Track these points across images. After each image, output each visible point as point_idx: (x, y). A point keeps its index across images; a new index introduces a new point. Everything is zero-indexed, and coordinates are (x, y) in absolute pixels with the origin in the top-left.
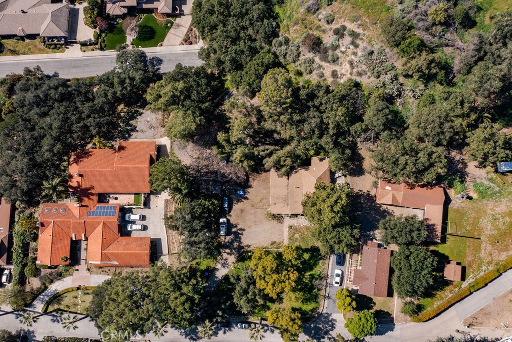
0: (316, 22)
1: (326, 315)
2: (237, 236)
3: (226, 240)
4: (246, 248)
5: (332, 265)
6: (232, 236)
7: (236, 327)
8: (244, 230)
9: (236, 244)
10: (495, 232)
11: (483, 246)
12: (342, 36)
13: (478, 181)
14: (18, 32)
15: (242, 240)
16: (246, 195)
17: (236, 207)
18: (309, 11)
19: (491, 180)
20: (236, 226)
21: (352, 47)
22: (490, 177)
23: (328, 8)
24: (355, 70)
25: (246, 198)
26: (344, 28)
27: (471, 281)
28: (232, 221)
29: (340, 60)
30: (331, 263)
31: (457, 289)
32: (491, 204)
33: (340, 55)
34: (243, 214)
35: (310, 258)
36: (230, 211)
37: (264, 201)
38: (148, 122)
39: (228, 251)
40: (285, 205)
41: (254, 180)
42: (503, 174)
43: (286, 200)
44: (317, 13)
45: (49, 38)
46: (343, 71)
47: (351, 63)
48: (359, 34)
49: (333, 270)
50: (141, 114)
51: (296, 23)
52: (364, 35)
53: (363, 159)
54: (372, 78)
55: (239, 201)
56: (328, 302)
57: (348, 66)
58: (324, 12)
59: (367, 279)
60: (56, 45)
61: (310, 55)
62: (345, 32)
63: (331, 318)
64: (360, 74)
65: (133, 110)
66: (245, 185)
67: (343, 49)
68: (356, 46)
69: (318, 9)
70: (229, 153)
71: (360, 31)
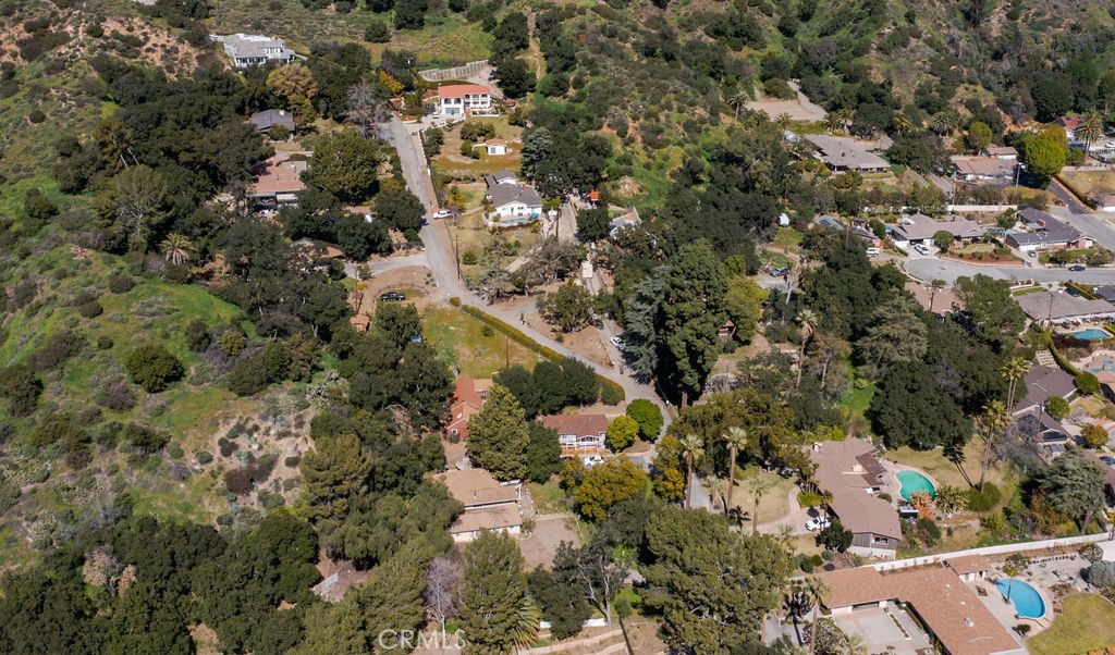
0: (203, 475)
1: (651, 467)
12: (235, 447)
21: (255, 435)
23: (187, 456)
24: (293, 430)
26: (222, 442)
29: (272, 452)
33: (262, 453)
44: (190, 470)
46: (290, 449)
47: (281, 435)
48: (238, 424)
51: (200, 500)
52: (240, 417)
57: (284, 441)
61: (254, 495)
62: (230, 442)
64: (300, 425)
67: (255, 447)
68: (256, 428)
69: (185, 469)
71: (234, 422)
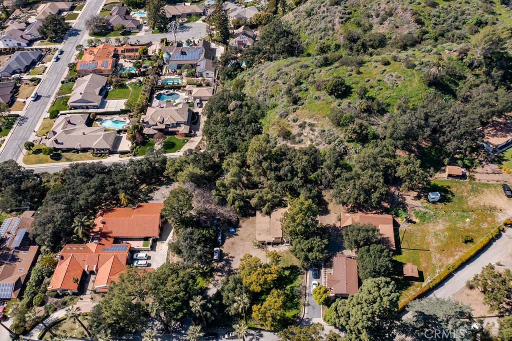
0: (286, 122)
1: (307, 320)
2: (228, 262)
3: (219, 266)
4: (235, 271)
5: (310, 279)
6: (224, 262)
7: (223, 339)
8: (234, 257)
9: (226, 269)
10: (439, 244)
11: (433, 255)
12: (304, 128)
13: (417, 209)
14: (77, 146)
15: (232, 265)
16: (236, 233)
17: (228, 241)
18: (281, 117)
19: (426, 207)
20: (228, 255)
21: (311, 132)
22: (424, 205)
23: (294, 114)
25: (237, 235)
26: (305, 123)
27: (429, 281)
28: (224, 251)
29: (304, 141)
30: (308, 277)
31: (419, 289)
32: (431, 225)
33: (304, 138)
34: (233, 246)
35: (290, 274)
36: (223, 244)
37: (251, 236)
38: (162, 194)
39: (219, 274)
40: (268, 235)
41: (243, 222)
42: (434, 203)
43: (268, 231)
44: (287, 117)
45: (98, 150)
47: (311, 140)
48: (315, 124)
49: (310, 282)
50: (158, 190)
51: (274, 125)
52: (318, 124)
53: (328, 203)
54: (326, 145)
55: (230, 237)
56: (308, 309)
58: (291, 116)
59: (339, 281)
60: (102, 154)
61: (284, 142)
62: (306, 125)
63: (311, 322)
64: (318, 144)
65: (152, 187)
66: (236, 225)
67: (306, 134)
68: (314, 131)
69: (287, 115)
70: (224, 196)
71: (316, 122)
